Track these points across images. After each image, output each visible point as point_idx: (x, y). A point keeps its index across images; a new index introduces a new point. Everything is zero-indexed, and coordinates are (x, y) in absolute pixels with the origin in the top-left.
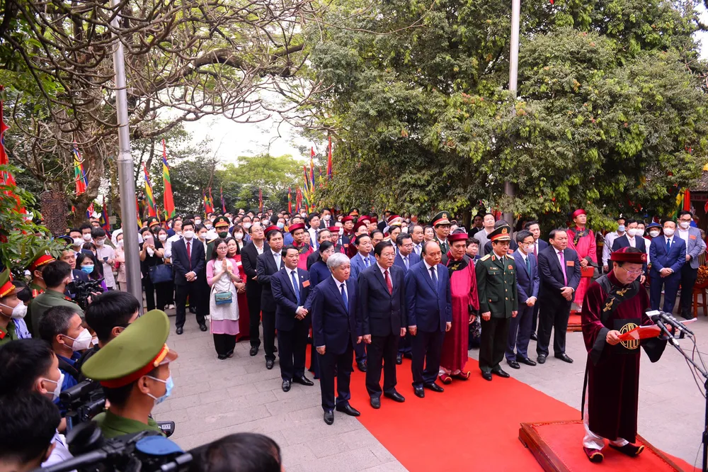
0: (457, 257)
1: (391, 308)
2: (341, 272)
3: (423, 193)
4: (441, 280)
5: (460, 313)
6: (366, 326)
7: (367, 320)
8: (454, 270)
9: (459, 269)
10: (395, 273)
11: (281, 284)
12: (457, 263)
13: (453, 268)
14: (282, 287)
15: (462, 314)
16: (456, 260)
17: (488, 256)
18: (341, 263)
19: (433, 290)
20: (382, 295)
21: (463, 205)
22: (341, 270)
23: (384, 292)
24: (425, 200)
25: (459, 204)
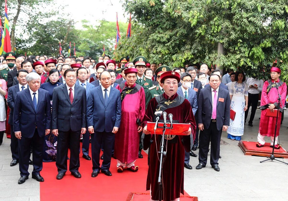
0: (130, 85)
1: (71, 113)
2: (32, 85)
4: (111, 98)
5: (128, 123)
6: (54, 123)
7: (55, 120)
8: (127, 94)
9: (131, 93)
10: (78, 91)
11: (12, 94)
12: (130, 89)
13: (127, 92)
14: (13, 96)
15: (130, 124)
16: (129, 87)
19: (103, 104)
20: (65, 104)
22: (32, 84)
23: (67, 102)
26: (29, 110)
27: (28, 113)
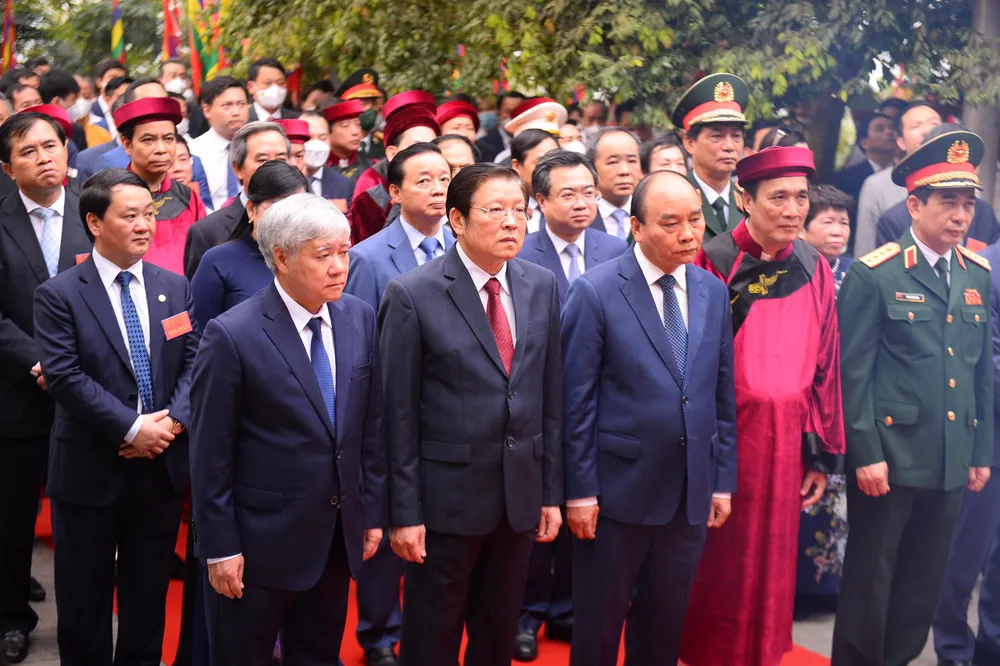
0: (772, 242)
1: (507, 426)
3: (657, 17)
4: (700, 327)
5: (771, 460)
6: (408, 492)
7: (409, 469)
8: (758, 296)
9: (776, 292)
10: (527, 293)
11: (73, 323)
12: (768, 269)
13: (753, 289)
14: (76, 337)
15: (779, 469)
16: (766, 257)
17: (891, 249)
18: (314, 234)
19: (667, 362)
20: (473, 376)
21: (807, 70)
23: (479, 363)
24: (661, 45)
25: (792, 66)
26: (296, 424)
27: (294, 440)
